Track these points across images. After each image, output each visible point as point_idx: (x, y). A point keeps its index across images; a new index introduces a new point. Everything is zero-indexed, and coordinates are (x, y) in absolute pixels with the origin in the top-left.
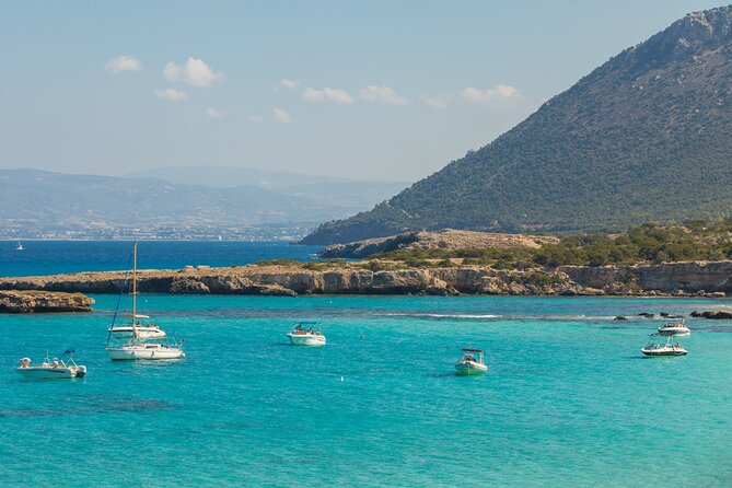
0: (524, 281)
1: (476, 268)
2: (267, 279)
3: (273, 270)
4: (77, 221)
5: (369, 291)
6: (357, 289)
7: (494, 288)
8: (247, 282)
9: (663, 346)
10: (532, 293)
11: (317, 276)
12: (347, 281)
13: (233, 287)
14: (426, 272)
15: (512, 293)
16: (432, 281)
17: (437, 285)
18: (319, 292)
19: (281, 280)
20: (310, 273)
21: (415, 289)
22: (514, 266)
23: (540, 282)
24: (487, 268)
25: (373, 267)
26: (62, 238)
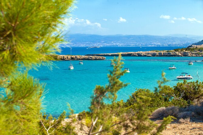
0: (196, 54)
1: (187, 52)
2: (148, 54)
3: (150, 52)
4: (155, 43)
5: (167, 56)
6: (165, 55)
7: (190, 55)
8: (145, 54)
9: (173, 67)
10: (197, 56)
11: (157, 53)
12: (163, 54)
13: (142, 55)
14: (177, 52)
15: (193, 56)
16: (178, 54)
17: (179, 55)
18: (157, 56)
19: (151, 54)
20: (156, 52)
21: (175, 55)
22: (194, 51)
23: (199, 54)
24: (189, 52)
25: (168, 52)
26: (152, 46)
